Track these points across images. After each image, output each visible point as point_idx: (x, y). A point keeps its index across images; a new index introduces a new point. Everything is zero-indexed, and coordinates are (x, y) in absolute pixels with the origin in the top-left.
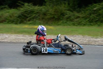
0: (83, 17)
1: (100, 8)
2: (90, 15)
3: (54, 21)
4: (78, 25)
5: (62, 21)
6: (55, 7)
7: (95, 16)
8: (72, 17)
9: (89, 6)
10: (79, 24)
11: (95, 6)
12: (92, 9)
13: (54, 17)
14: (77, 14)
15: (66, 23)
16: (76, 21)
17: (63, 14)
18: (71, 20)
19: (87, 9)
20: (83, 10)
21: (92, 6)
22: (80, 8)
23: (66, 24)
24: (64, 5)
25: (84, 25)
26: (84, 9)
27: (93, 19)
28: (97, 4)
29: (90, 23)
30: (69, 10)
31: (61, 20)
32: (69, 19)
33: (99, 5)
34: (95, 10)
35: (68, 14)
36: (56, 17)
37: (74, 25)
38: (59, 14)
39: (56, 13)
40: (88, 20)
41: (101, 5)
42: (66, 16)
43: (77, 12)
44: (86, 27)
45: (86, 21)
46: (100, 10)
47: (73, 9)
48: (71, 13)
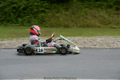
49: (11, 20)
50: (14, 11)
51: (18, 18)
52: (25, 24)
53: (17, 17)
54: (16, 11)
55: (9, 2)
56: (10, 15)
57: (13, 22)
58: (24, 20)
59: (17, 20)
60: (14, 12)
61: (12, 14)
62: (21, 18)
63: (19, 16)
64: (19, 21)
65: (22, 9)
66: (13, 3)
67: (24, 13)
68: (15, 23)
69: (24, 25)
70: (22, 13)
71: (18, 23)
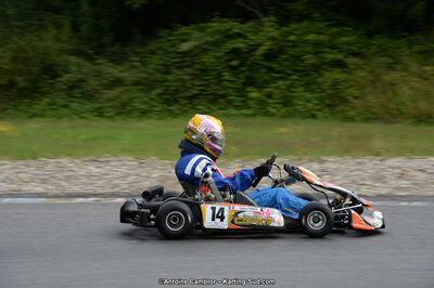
0: (137, 83)
1: (208, 43)
2: (167, 73)
3: (13, 100)
4: (119, 114)
5: (47, 100)
6: (15, 39)
7: (187, 77)
8: (93, 83)
9: (161, 37)
10: (124, 110)
11: (185, 37)
12: (172, 49)
13: (12, 84)
14: (114, 71)
15: (65, 106)
16: (111, 100)
17: (51, 71)
18: (89, 96)
19: (152, 47)
20: (138, 53)
21: (171, 35)
22: (125, 46)
23: (65, 111)
24: (53, 31)
25: (144, 114)
26: (140, 50)
27: (177, 91)
28: (194, 26)
29: (165, 106)
30: (76, 53)
31: (44, 94)
32: (76, 92)
33: (201, 30)
34: (185, 54)
35: (74, 68)
36: (21, 81)
37: (100, 113)
38: (36, 70)
39: (21, 66)
40: (160, 95)
41: (209, 30)
42: (67, 77)
43: (113, 61)
44: (152, 121)
45: (152, 99)
46: (205, 51)
47: (92, 48)
48: (87, 67)
49: (224, 96)
50: (234, 63)
51: (249, 89)
52: (273, 111)
53: (246, 84)
54: (241, 65)
55: (216, 31)
56: (219, 79)
57: (230, 102)
58: (269, 96)
59: (242, 94)
60: (233, 68)
61: (227, 76)
62: (257, 87)
63: (251, 82)
64: (251, 99)
65: (264, 55)
66: (230, 37)
67: (271, 70)
68: (237, 107)
69: (267, 114)
70: (264, 70)
71: (248, 107)
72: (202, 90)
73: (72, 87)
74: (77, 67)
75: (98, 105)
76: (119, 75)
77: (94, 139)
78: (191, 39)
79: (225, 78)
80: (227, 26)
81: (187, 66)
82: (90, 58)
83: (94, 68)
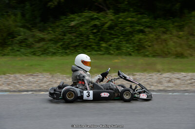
49: (90, 46)
50: (95, 31)
51: (101, 42)
52: (112, 52)
53: (100, 40)
54: (98, 32)
55: (86, 17)
56: (88, 38)
57: (93, 49)
58: (110, 45)
59: (98, 45)
60: (94, 33)
61: (91, 37)
62: (105, 42)
63: (102, 39)
64: (102, 47)
65: (108, 27)
66: (93, 19)
67: (111, 34)
68: (96, 51)
69: (109, 54)
70: (108, 34)
71: (101, 51)
72: (80, 43)
73: (21, 42)
74: (23, 33)
75: (33, 50)
76: (43, 36)
77: (31, 66)
78: (75, 20)
79: (90, 38)
80: (91, 14)
81: (74, 33)
82: (30, 29)
83: (32, 33)
